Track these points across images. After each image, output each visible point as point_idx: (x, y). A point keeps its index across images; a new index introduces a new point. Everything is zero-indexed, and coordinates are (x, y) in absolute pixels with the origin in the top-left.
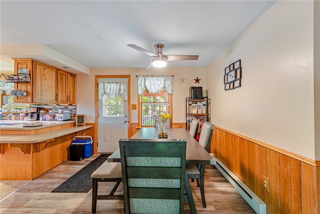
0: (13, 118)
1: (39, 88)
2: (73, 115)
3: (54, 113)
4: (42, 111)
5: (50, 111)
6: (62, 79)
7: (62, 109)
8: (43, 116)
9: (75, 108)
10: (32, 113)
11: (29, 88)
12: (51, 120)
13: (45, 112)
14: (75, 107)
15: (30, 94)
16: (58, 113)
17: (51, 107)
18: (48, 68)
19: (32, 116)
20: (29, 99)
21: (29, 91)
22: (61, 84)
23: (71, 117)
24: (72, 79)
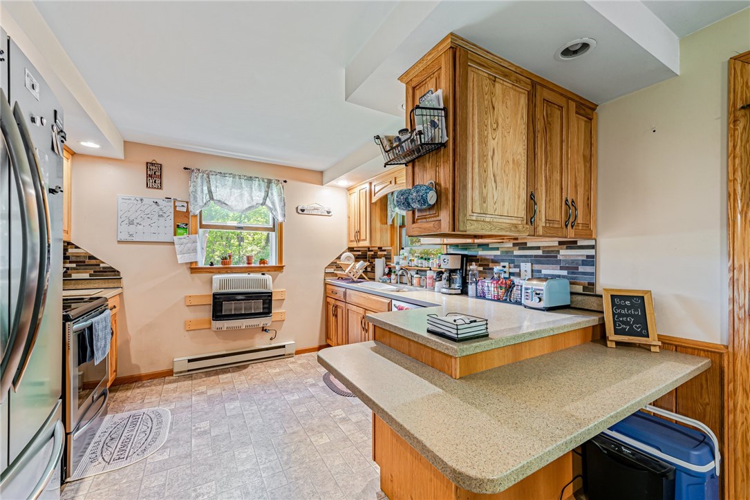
0: (415, 281)
1: (476, 165)
2: (579, 289)
3: (507, 275)
4: (473, 267)
5: (497, 268)
6: (548, 126)
7: (536, 260)
8: (476, 283)
9: (588, 257)
10: (452, 271)
11: (444, 175)
12: (498, 300)
13: (481, 269)
14: (591, 252)
15: (447, 199)
16: (519, 275)
17: (498, 253)
18: (505, 76)
19: (450, 280)
20: (445, 216)
21: (443, 185)
22: (546, 147)
23: (572, 293)
24: (583, 123)
